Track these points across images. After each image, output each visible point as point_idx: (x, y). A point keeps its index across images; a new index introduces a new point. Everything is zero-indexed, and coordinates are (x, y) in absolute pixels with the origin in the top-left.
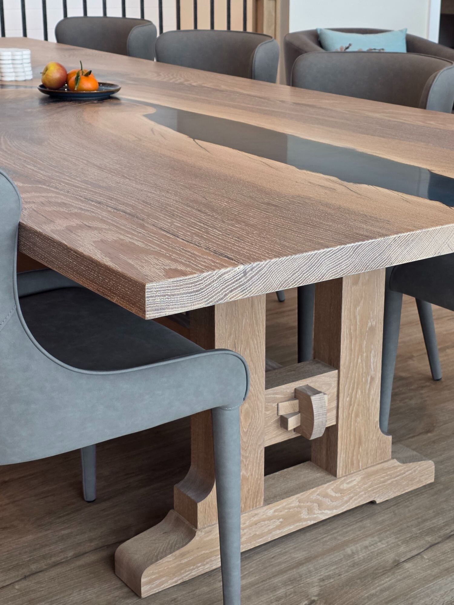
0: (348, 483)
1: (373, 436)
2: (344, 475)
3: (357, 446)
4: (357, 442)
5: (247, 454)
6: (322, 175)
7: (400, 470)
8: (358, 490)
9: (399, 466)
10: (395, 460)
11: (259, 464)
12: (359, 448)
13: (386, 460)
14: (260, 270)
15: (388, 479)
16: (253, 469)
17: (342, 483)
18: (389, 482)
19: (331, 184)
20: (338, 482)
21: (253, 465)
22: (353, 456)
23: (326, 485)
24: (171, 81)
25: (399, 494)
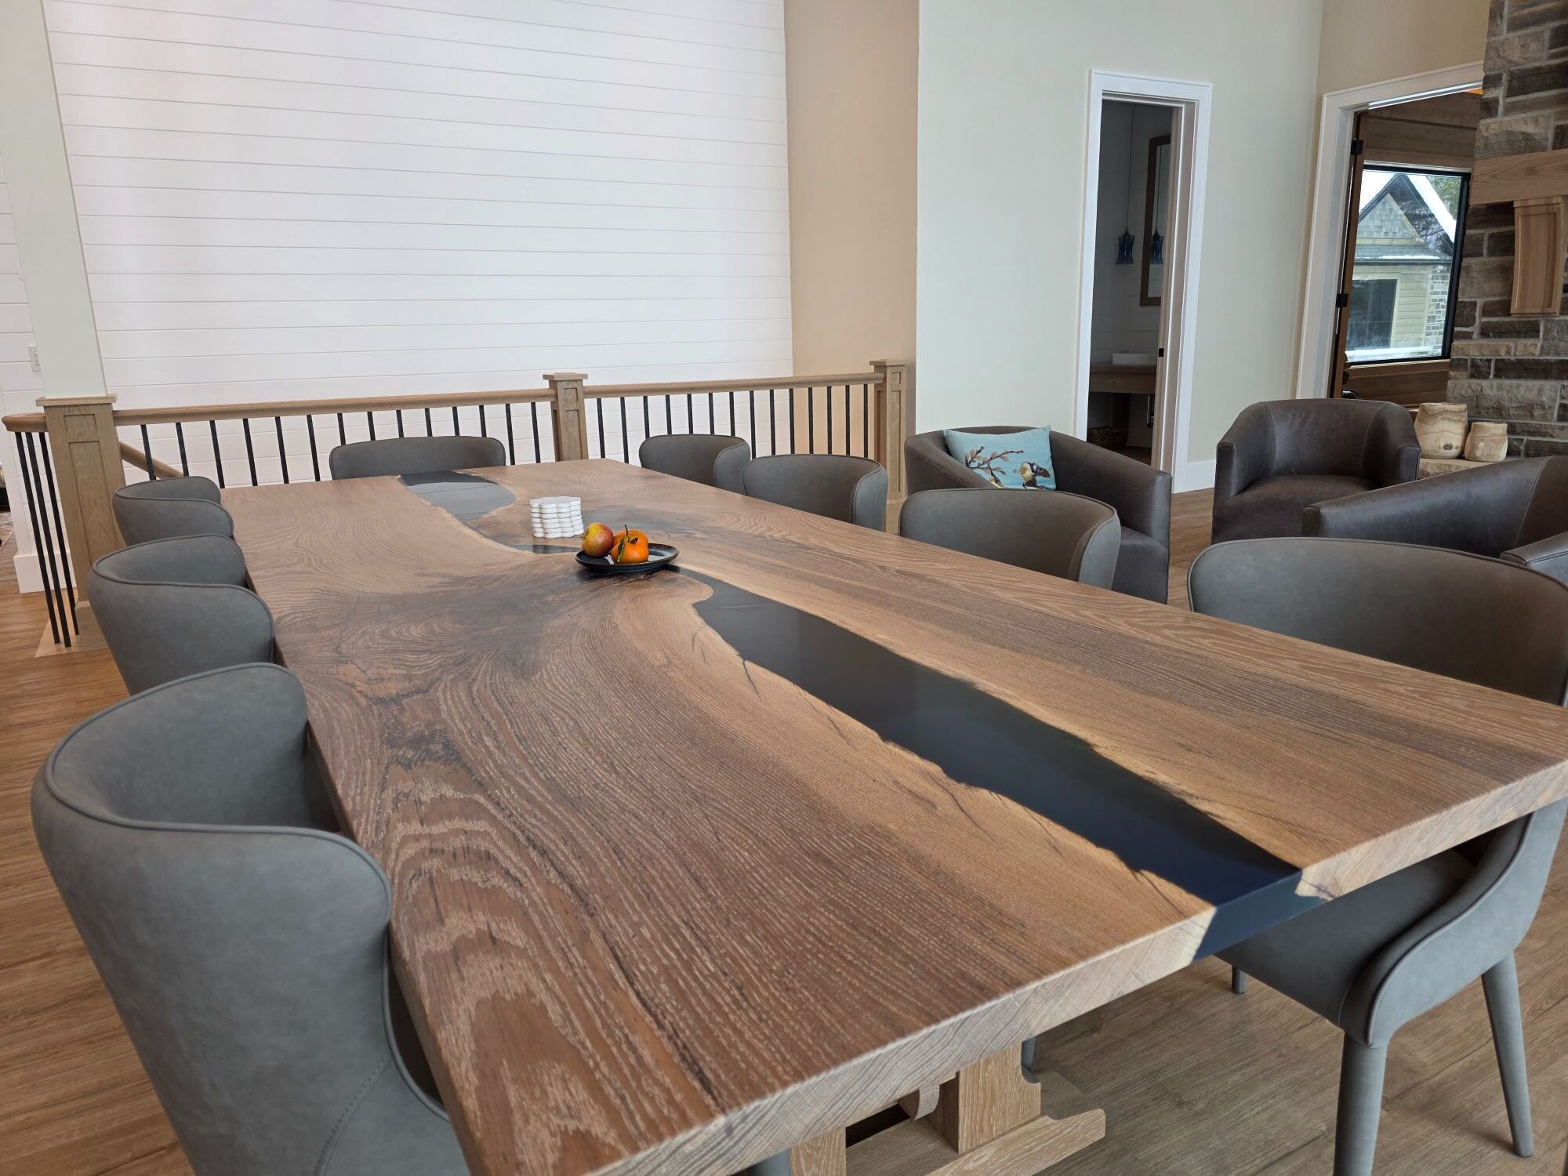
0: (976, 1161)
1: (1013, 1087)
2: (969, 1148)
3: (988, 1105)
4: (989, 1099)
5: (819, 1145)
6: (915, 759)
7: (1054, 1130)
8: (992, 1168)
9: (1052, 1124)
10: (1047, 1117)
11: (838, 1155)
12: (991, 1107)
13: (1031, 1117)
14: (762, 1117)
15: (1036, 1146)
16: (828, 1163)
17: (967, 1161)
18: (1037, 1149)
19: (931, 789)
20: (961, 1161)
21: (829, 1156)
22: (982, 1120)
23: (942, 1169)
24: (750, 531)
25: (1052, 1163)
